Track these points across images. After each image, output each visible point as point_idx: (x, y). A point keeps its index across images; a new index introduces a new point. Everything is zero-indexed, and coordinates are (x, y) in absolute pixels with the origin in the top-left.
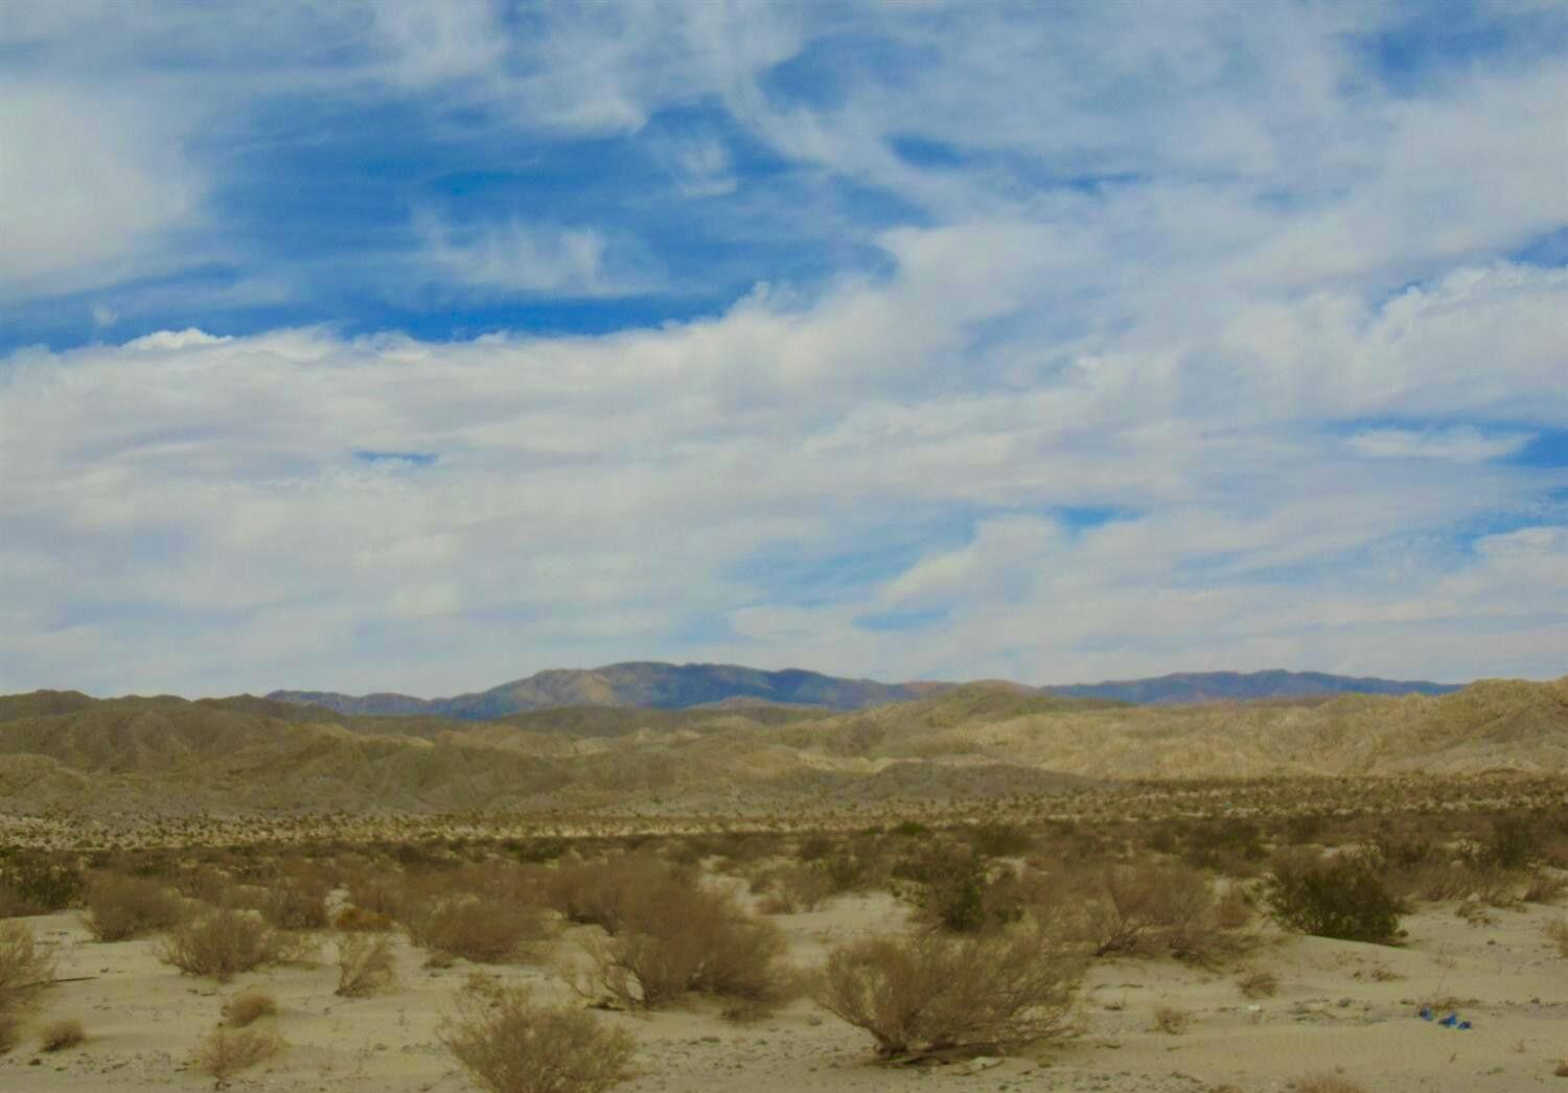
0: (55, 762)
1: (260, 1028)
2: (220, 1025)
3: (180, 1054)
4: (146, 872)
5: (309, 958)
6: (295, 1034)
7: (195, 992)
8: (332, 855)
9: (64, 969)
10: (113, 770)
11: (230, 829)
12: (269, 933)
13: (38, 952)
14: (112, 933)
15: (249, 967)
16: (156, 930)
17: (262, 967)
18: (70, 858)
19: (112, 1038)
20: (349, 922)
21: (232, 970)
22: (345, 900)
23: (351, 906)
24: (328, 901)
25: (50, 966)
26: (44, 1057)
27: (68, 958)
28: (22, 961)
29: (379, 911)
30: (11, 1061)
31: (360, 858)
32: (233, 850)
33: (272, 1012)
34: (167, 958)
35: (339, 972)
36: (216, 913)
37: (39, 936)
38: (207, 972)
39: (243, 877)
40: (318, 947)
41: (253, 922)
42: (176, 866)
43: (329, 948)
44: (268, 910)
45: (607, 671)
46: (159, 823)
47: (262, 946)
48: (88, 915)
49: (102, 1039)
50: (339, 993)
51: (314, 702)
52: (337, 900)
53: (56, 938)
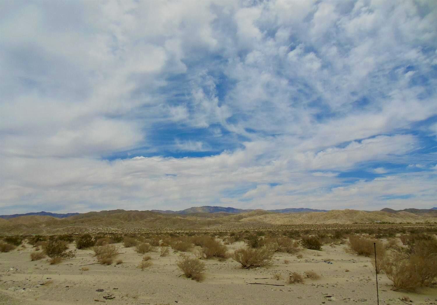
0: (120, 220)
1: (149, 261)
2: (143, 261)
3: (137, 265)
4: (132, 237)
5: (156, 251)
6: (154, 262)
7: (139, 255)
8: (160, 235)
9: (120, 252)
10: (128, 221)
11: (145, 230)
12: (150, 247)
13: (116, 249)
14: (127, 246)
15: (147, 252)
16: (133, 246)
17: (149, 252)
18: (121, 234)
19: (126, 263)
20: (162, 245)
21: (145, 252)
22: (162, 242)
23: (163, 243)
24: (159, 242)
25: (118, 251)
26: (116, 265)
27: (120, 250)
28: (114, 250)
29: (167, 243)
30: (111, 266)
31: (164, 235)
32: (145, 234)
33: (151, 259)
34: (135, 250)
35: (161, 253)
36: (143, 243)
37: (116, 247)
38: (141, 252)
39: (147, 238)
40: (158, 249)
41: (148, 245)
42: (137, 236)
43: (159, 249)
44: (150, 243)
45: (201, 207)
46: (135, 229)
47: (149, 248)
48: (124, 243)
49: (125, 263)
50: (161, 256)
51: (158, 211)
52: (161, 242)
53: (119, 247)
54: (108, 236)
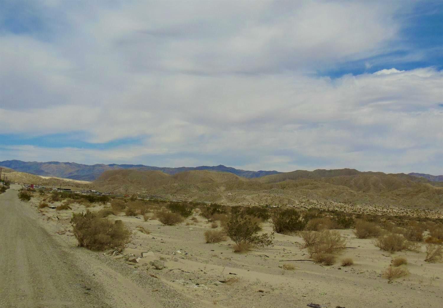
0: (348, 188)
1: (402, 268)
2: (391, 265)
3: (379, 272)
4: (371, 221)
5: (417, 249)
6: (412, 271)
7: (384, 255)
8: (425, 221)
9: (348, 245)
10: (364, 192)
11: (395, 210)
12: (406, 241)
13: (342, 239)
14: (362, 236)
15: (399, 250)
16: (373, 237)
17: (403, 251)
18: (351, 215)
19: (360, 265)
20: (429, 241)
21: (395, 250)
22: (428, 234)
23: (430, 236)
24: (423, 234)
25: (344, 244)
26: (342, 267)
27: (349, 242)
28: (337, 241)
29: (439, 238)
30: (333, 267)
31: (434, 223)
32: (396, 217)
33: (406, 264)
34: (377, 245)
35: (426, 255)
36: (391, 234)
37: (342, 235)
38: (388, 250)
39: (399, 225)
40: (420, 247)
41: (402, 237)
42: (380, 220)
43: (424, 248)
44: (405, 235)
46: (375, 208)
47: (404, 244)
48: (355, 231)
49: (357, 265)
50: (425, 261)
51: (422, 177)
52: (426, 234)
53: (346, 236)
54: (326, 215)
